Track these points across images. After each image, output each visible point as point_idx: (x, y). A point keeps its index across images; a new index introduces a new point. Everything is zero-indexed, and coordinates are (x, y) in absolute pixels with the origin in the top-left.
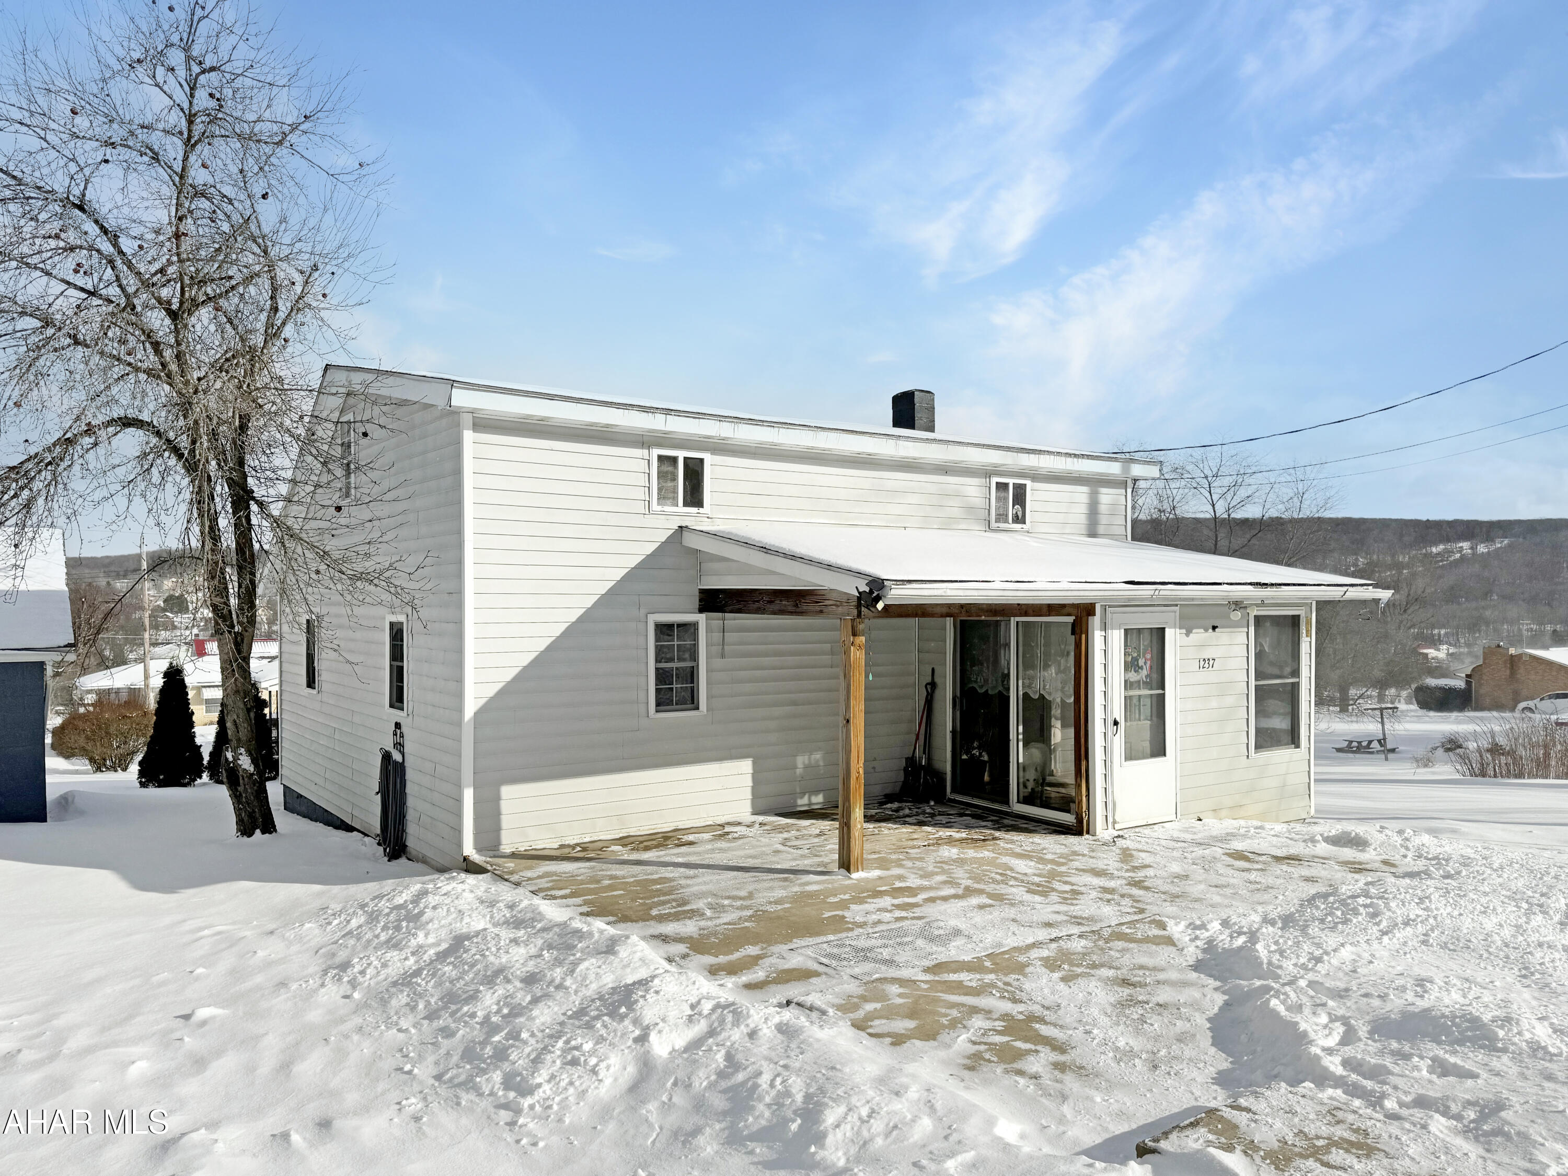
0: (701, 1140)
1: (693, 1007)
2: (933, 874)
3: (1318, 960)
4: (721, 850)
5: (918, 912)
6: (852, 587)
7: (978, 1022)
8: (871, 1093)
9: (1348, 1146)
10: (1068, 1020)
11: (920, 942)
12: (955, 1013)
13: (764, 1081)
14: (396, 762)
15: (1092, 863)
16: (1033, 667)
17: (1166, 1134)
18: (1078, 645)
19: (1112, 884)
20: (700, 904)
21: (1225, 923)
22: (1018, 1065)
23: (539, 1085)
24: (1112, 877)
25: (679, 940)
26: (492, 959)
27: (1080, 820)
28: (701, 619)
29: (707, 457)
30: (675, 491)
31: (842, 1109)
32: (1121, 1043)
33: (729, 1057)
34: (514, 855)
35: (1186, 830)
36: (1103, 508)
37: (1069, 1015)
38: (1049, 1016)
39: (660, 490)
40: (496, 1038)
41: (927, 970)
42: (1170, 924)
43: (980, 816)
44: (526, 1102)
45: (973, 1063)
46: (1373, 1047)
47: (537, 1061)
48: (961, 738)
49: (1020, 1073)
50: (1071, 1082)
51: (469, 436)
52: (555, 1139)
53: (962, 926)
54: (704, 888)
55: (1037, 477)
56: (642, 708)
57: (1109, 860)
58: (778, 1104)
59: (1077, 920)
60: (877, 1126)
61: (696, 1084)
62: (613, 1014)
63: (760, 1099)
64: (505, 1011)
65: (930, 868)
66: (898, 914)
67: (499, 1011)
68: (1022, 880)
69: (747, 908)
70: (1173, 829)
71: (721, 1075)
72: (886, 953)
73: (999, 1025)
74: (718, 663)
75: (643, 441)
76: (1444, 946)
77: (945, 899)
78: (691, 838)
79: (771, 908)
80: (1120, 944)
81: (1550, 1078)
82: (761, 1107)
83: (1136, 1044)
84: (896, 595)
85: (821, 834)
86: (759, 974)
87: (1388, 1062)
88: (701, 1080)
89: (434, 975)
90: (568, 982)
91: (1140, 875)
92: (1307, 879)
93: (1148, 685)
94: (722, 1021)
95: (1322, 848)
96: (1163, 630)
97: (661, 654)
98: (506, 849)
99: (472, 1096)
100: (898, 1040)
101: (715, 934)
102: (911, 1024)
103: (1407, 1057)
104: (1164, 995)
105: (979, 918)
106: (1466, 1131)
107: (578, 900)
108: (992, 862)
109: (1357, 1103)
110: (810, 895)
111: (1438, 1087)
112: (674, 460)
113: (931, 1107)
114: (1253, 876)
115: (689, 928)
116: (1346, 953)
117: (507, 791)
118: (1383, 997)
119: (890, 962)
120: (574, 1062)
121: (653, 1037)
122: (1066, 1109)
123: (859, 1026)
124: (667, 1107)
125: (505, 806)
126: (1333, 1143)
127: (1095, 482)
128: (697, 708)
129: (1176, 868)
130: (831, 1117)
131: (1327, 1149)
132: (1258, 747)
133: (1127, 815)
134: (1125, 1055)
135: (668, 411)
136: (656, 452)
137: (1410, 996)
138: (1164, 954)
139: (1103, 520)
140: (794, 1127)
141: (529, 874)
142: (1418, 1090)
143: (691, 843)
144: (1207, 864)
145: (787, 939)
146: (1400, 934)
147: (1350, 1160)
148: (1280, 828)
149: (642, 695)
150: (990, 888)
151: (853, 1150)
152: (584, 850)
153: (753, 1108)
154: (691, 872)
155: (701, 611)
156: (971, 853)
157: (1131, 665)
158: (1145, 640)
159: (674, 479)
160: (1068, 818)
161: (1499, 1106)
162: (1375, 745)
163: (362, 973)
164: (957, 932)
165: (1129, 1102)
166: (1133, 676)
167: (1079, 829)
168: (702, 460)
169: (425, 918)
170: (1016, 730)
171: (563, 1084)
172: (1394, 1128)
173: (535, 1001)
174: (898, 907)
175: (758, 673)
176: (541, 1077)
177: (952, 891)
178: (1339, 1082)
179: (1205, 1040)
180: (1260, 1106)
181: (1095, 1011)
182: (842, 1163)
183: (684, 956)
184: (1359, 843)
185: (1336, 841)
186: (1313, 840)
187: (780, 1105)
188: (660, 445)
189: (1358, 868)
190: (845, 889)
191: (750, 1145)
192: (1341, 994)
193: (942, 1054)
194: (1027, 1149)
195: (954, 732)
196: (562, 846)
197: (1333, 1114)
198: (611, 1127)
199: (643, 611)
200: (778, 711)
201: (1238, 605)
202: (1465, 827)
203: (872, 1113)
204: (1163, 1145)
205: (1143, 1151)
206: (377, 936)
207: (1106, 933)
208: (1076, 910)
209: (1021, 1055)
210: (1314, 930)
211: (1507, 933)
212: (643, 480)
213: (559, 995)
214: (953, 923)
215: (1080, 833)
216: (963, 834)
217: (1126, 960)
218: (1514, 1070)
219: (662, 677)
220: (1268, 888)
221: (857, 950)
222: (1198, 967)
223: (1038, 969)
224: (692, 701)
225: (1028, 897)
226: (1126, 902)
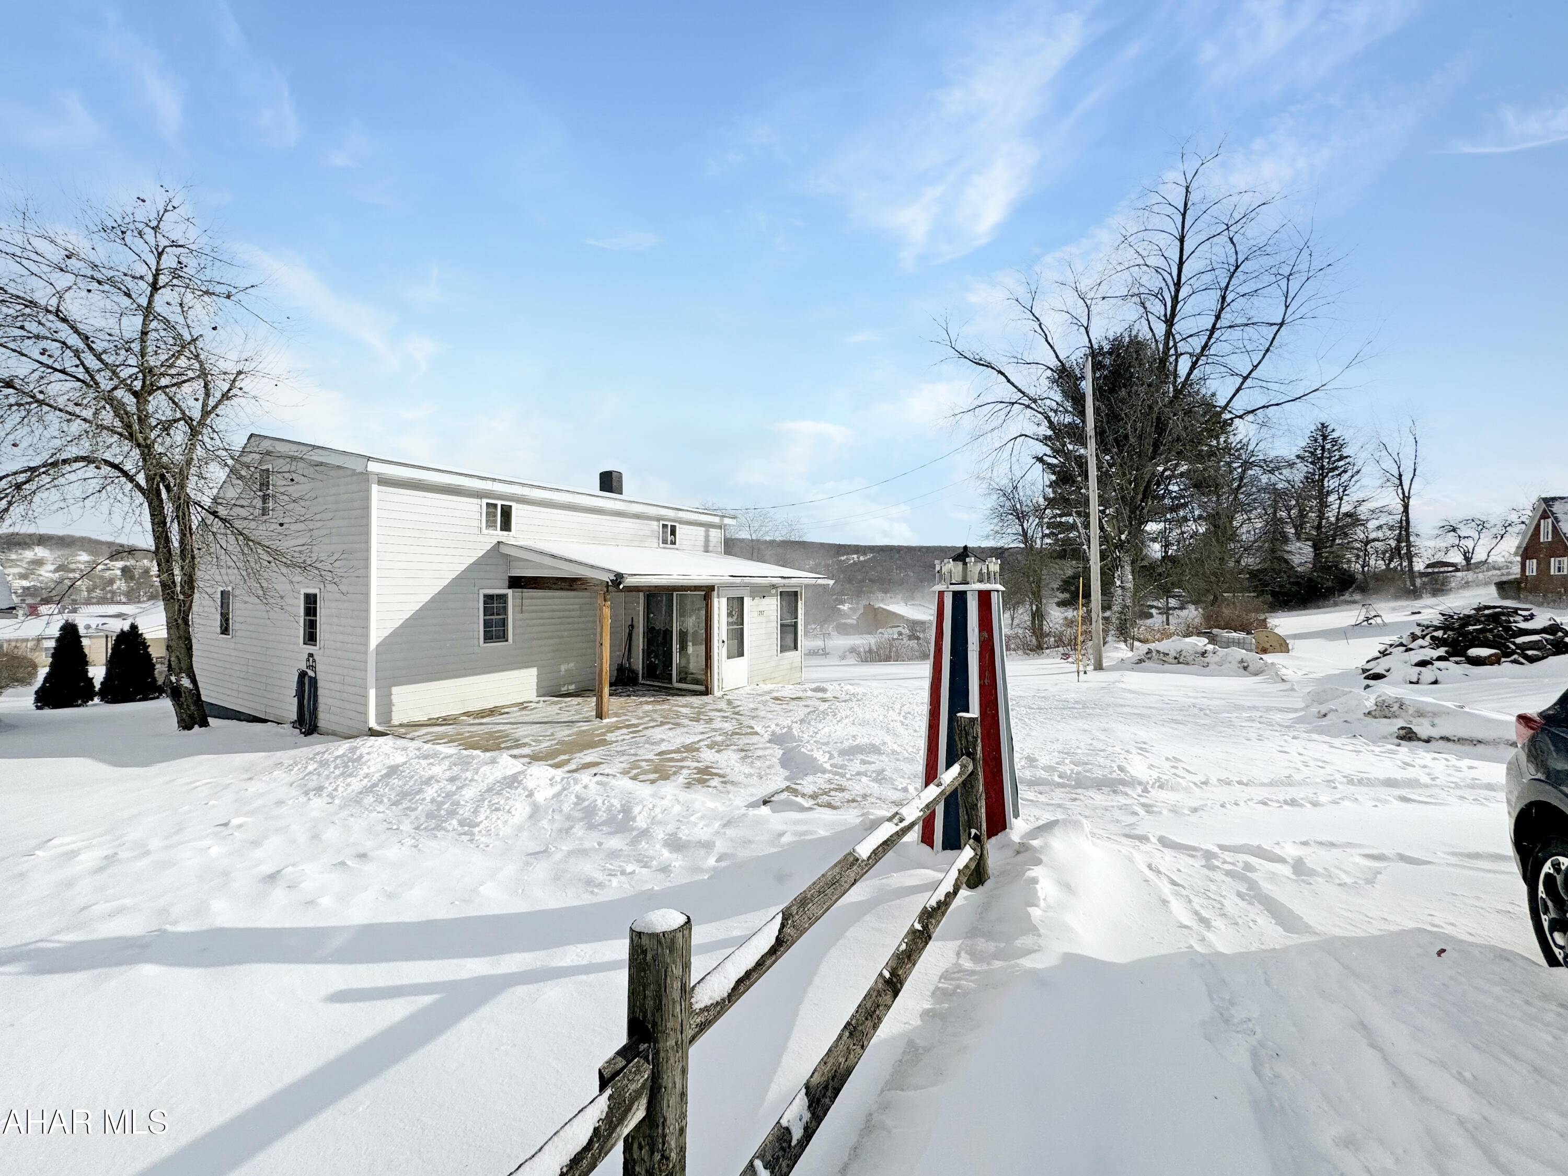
0: (574, 830)
1: (550, 780)
2: (643, 717)
3: (817, 733)
4: (526, 715)
5: (641, 734)
6: (607, 577)
7: (685, 772)
8: (651, 800)
9: (836, 790)
10: (723, 766)
11: (647, 746)
12: (674, 769)
13: (599, 802)
14: (310, 678)
15: (715, 707)
16: (684, 616)
17: (773, 796)
18: (707, 605)
19: (726, 714)
20: (527, 740)
21: (777, 725)
22: (708, 784)
23: (482, 822)
24: (725, 711)
25: (524, 756)
26: (422, 773)
27: (707, 688)
28: (510, 592)
29: (514, 506)
30: (495, 522)
31: (640, 807)
32: (746, 771)
33: (577, 797)
34: (401, 725)
35: (753, 690)
36: (711, 539)
37: (722, 764)
38: (714, 765)
39: (487, 521)
40: (446, 806)
41: (656, 755)
42: (755, 727)
43: (659, 690)
44: (476, 830)
45: (688, 786)
46: (840, 759)
47: (476, 812)
48: (648, 653)
49: (708, 786)
50: (729, 787)
51: (375, 488)
52: (497, 843)
53: (664, 737)
54: (525, 733)
55: (681, 522)
56: (476, 641)
57: (723, 705)
58: (609, 809)
59: (715, 730)
60: (657, 810)
61: (565, 809)
62: (510, 787)
63: (600, 810)
64: (443, 795)
65: (641, 715)
66: (632, 735)
67: (439, 796)
68: (686, 716)
69: (554, 740)
70: (748, 689)
71: (576, 804)
72: (632, 752)
73: (695, 771)
74: (520, 616)
75: (479, 495)
76: (860, 725)
77: (653, 727)
78: (506, 710)
79: (567, 739)
80: (737, 737)
81: (898, 760)
82: (601, 813)
83: (752, 771)
84: (629, 581)
85: (579, 704)
86: (572, 766)
87: (846, 763)
88: (566, 808)
89: (387, 785)
90: (476, 777)
91: (737, 710)
92: (805, 706)
93: (736, 623)
94: (568, 783)
95: (810, 693)
96: (742, 598)
97: (486, 611)
98: (396, 721)
99: (443, 832)
100: (653, 782)
101: (541, 752)
102: (657, 775)
103: (852, 760)
104: (759, 753)
105: (671, 733)
106: (873, 780)
107: (456, 744)
108: (670, 710)
109: (837, 777)
110: (584, 731)
111: (863, 768)
112: (495, 506)
113: (679, 802)
114: (784, 706)
115: (526, 751)
116: (826, 730)
117: (395, 690)
118: (842, 743)
119: (636, 755)
120: (497, 810)
121: (536, 794)
122: (731, 796)
123: (634, 778)
124: (553, 821)
125: (395, 699)
126: (831, 790)
127: (708, 526)
128: (507, 641)
129: (752, 706)
130: (636, 810)
131: (829, 792)
132: (781, 652)
133: (728, 685)
134: (749, 776)
135: (494, 480)
136: (485, 501)
137: (851, 741)
138: (755, 739)
139: (711, 544)
140: (620, 817)
141: (417, 734)
142: (857, 770)
143: (507, 713)
144: (765, 703)
145: (581, 751)
146: (845, 721)
147: (837, 794)
148: (792, 687)
149: (476, 633)
150: (672, 721)
151: (649, 821)
152: (445, 720)
153: (597, 814)
154: (515, 726)
155: (509, 588)
156: (658, 707)
157: (730, 614)
158: (735, 602)
159: (495, 516)
160: (702, 688)
161: (883, 771)
162: (821, 651)
163: (335, 790)
164: (663, 740)
165: (754, 791)
166: (731, 620)
167: (707, 692)
168: (510, 507)
169: (364, 760)
170: (675, 646)
171: (494, 820)
172: (850, 782)
173: (460, 788)
174: (631, 732)
175: (542, 621)
176: (481, 817)
177: (655, 724)
178: (830, 772)
179: (779, 767)
180: (804, 782)
181: (733, 762)
182: (645, 826)
183: (529, 763)
184: (824, 690)
185: (815, 690)
186: (806, 691)
187: (610, 811)
188: (489, 498)
189: (824, 700)
190: (602, 728)
191: (600, 828)
192: (827, 744)
193: (673, 784)
194: (721, 809)
195: (643, 650)
196: (430, 719)
197: (830, 781)
198: (525, 833)
199: (477, 588)
200: (552, 641)
201: (774, 586)
202: (862, 682)
203: (654, 806)
204: (773, 799)
205: (765, 802)
206: (333, 772)
207: (730, 733)
208: (713, 726)
209: (708, 780)
210: (813, 723)
211: (881, 718)
212: (477, 516)
213: (474, 783)
214: (659, 736)
215: (707, 695)
216: (652, 699)
217: (741, 742)
218: (887, 760)
219: (487, 624)
220: (791, 711)
221: (617, 752)
222: (770, 741)
223: (705, 749)
224: (503, 637)
225: (690, 723)
226: (734, 721)
